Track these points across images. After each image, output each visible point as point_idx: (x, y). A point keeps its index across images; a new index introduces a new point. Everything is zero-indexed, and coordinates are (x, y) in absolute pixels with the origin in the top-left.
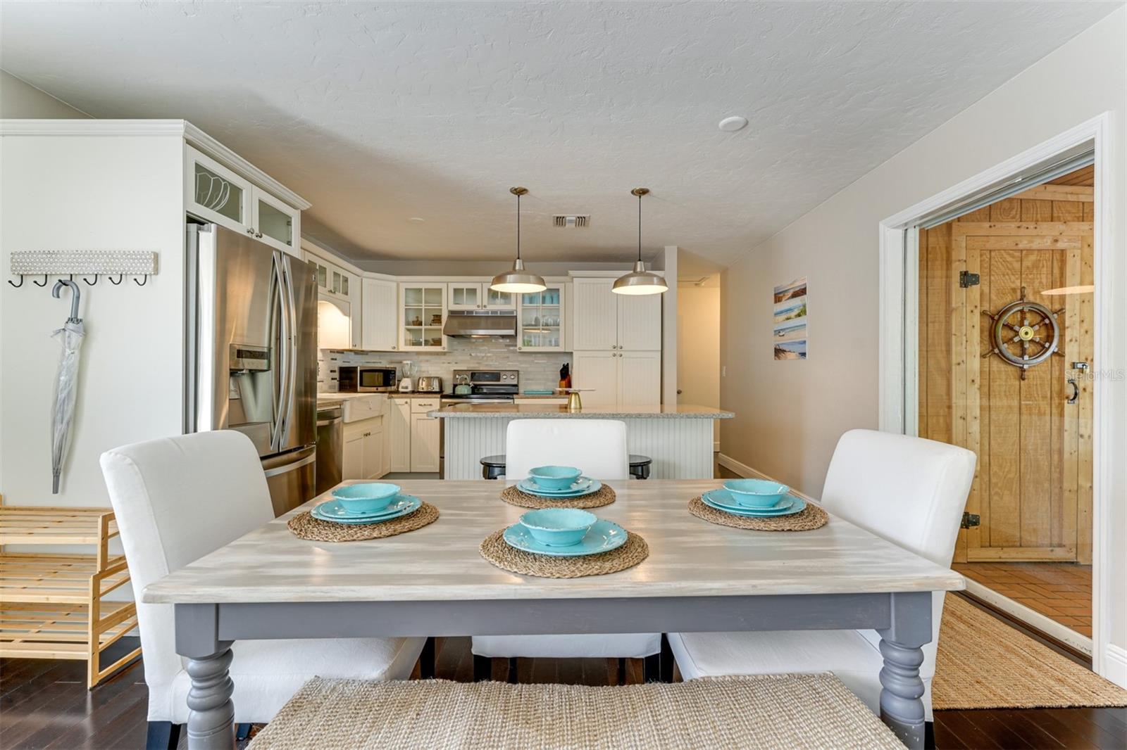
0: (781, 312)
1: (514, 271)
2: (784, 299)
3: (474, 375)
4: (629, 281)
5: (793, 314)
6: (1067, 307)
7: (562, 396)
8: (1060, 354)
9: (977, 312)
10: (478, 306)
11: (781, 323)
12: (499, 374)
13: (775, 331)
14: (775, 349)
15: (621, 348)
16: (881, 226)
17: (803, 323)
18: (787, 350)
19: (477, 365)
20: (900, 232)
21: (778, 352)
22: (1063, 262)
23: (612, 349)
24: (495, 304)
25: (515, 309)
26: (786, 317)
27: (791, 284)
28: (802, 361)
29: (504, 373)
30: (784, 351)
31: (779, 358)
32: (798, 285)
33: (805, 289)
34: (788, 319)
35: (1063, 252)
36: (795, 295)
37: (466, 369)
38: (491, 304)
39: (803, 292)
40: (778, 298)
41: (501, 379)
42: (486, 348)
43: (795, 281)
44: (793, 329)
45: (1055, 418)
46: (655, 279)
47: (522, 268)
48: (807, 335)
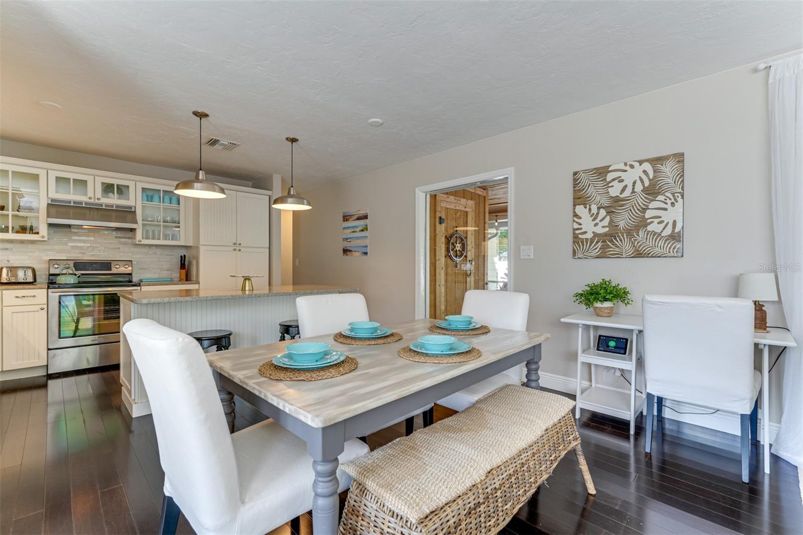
0: (349, 228)
1: (197, 180)
2: (350, 220)
3: (78, 265)
4: (287, 200)
5: (358, 230)
6: (468, 236)
7: (182, 282)
8: (466, 257)
9: (444, 236)
10: (90, 198)
11: (348, 233)
12: (110, 263)
13: (344, 239)
14: (343, 249)
15: (240, 244)
16: (417, 190)
17: (366, 235)
18: (353, 250)
19: (80, 255)
20: (424, 194)
21: (346, 251)
22: (467, 216)
23: (232, 245)
24: (108, 198)
25: (134, 205)
26: (352, 230)
27: (357, 212)
28: (365, 257)
29: (116, 263)
30: (350, 251)
31: (347, 255)
32: (362, 212)
33: (367, 216)
34: (353, 232)
35: (467, 212)
36: (359, 219)
37: (65, 258)
38: (105, 197)
39: (366, 217)
40: (346, 218)
41: (113, 268)
42: (93, 239)
43: (359, 211)
44: (358, 238)
45: (464, 284)
46: (305, 201)
47: (205, 179)
48: (368, 242)
